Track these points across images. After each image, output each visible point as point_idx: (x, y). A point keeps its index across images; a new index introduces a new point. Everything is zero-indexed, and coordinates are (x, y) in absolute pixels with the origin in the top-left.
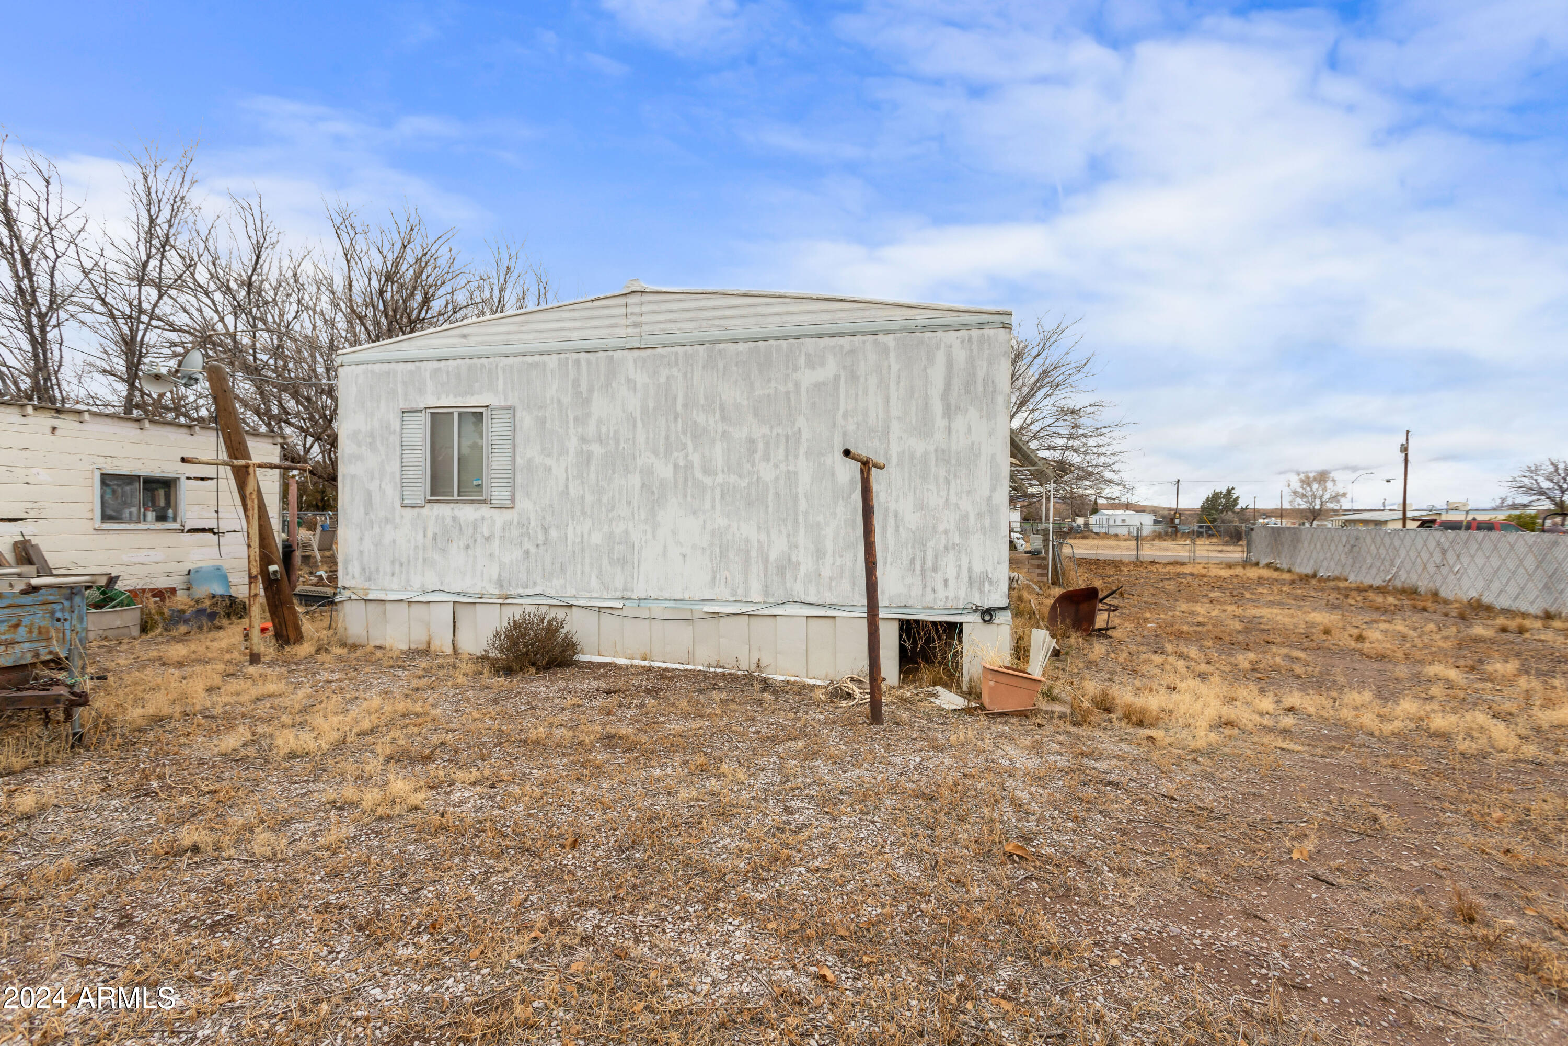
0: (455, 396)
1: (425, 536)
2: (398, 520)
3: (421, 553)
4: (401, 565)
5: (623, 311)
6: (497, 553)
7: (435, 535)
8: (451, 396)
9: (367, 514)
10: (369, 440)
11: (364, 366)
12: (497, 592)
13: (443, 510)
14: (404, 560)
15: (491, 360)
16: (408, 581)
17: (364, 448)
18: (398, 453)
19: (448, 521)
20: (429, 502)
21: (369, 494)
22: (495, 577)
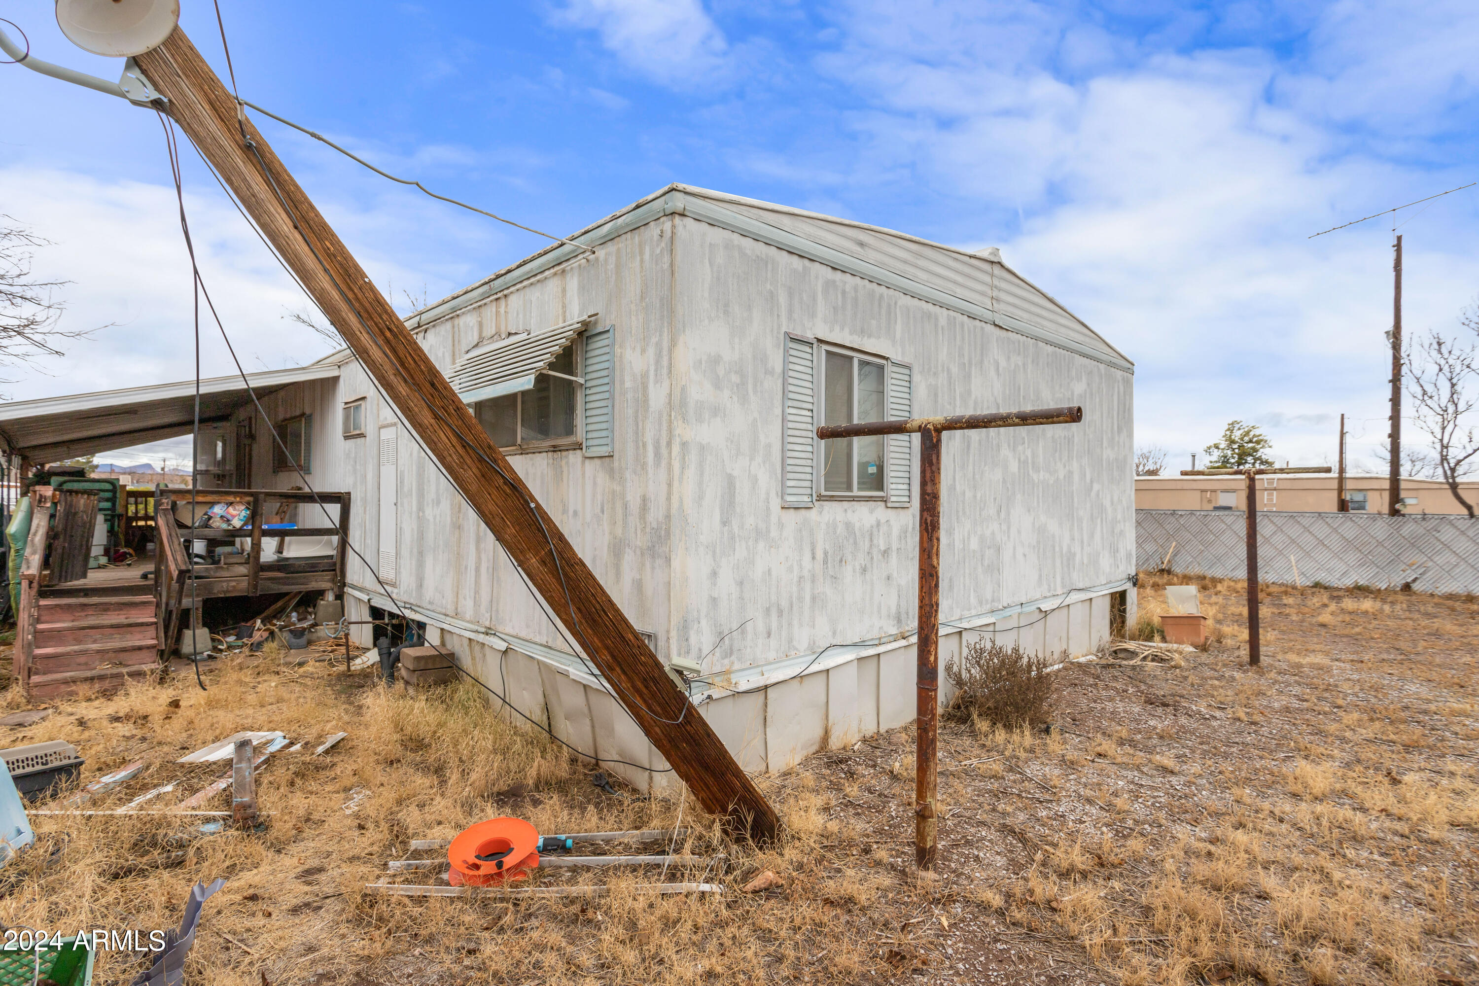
0: (851, 333)
1: (814, 558)
2: (774, 533)
3: (808, 586)
4: (780, 613)
5: (987, 279)
6: (895, 574)
7: (826, 553)
8: (847, 330)
9: (725, 523)
10: (735, 378)
11: (727, 234)
12: (894, 631)
13: (833, 512)
14: (784, 604)
15: (891, 292)
16: (790, 640)
17: (726, 393)
18: (778, 411)
19: (840, 529)
20: (820, 498)
21: (730, 483)
22: (893, 610)
